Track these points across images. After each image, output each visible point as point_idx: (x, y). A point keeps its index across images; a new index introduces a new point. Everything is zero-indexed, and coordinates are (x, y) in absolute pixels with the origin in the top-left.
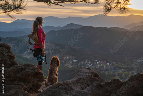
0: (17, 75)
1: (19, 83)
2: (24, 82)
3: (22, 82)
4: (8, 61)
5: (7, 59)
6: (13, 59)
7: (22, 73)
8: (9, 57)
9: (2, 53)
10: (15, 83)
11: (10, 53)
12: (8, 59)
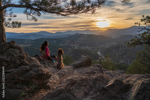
0: (20, 78)
1: (21, 87)
2: (27, 85)
3: (25, 85)
4: (18, 62)
5: (16, 59)
6: (23, 59)
7: (25, 75)
8: (19, 58)
9: (12, 54)
10: (18, 86)
11: (20, 54)
12: (18, 59)
